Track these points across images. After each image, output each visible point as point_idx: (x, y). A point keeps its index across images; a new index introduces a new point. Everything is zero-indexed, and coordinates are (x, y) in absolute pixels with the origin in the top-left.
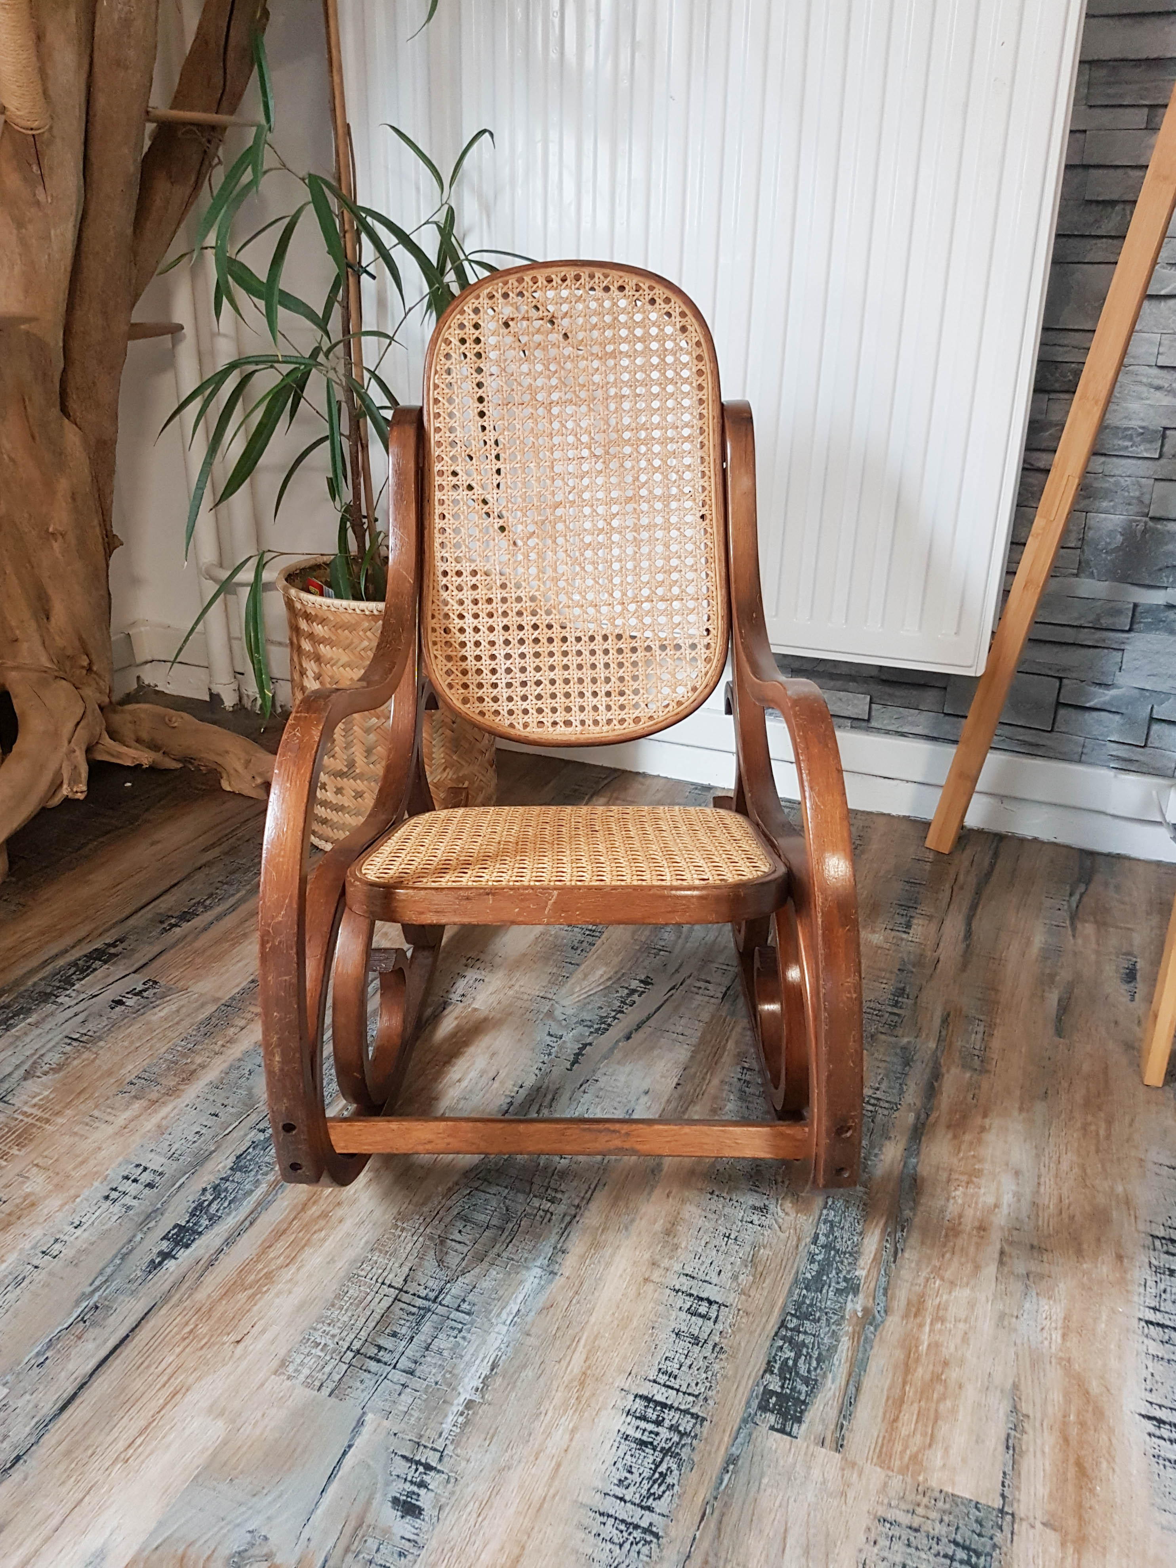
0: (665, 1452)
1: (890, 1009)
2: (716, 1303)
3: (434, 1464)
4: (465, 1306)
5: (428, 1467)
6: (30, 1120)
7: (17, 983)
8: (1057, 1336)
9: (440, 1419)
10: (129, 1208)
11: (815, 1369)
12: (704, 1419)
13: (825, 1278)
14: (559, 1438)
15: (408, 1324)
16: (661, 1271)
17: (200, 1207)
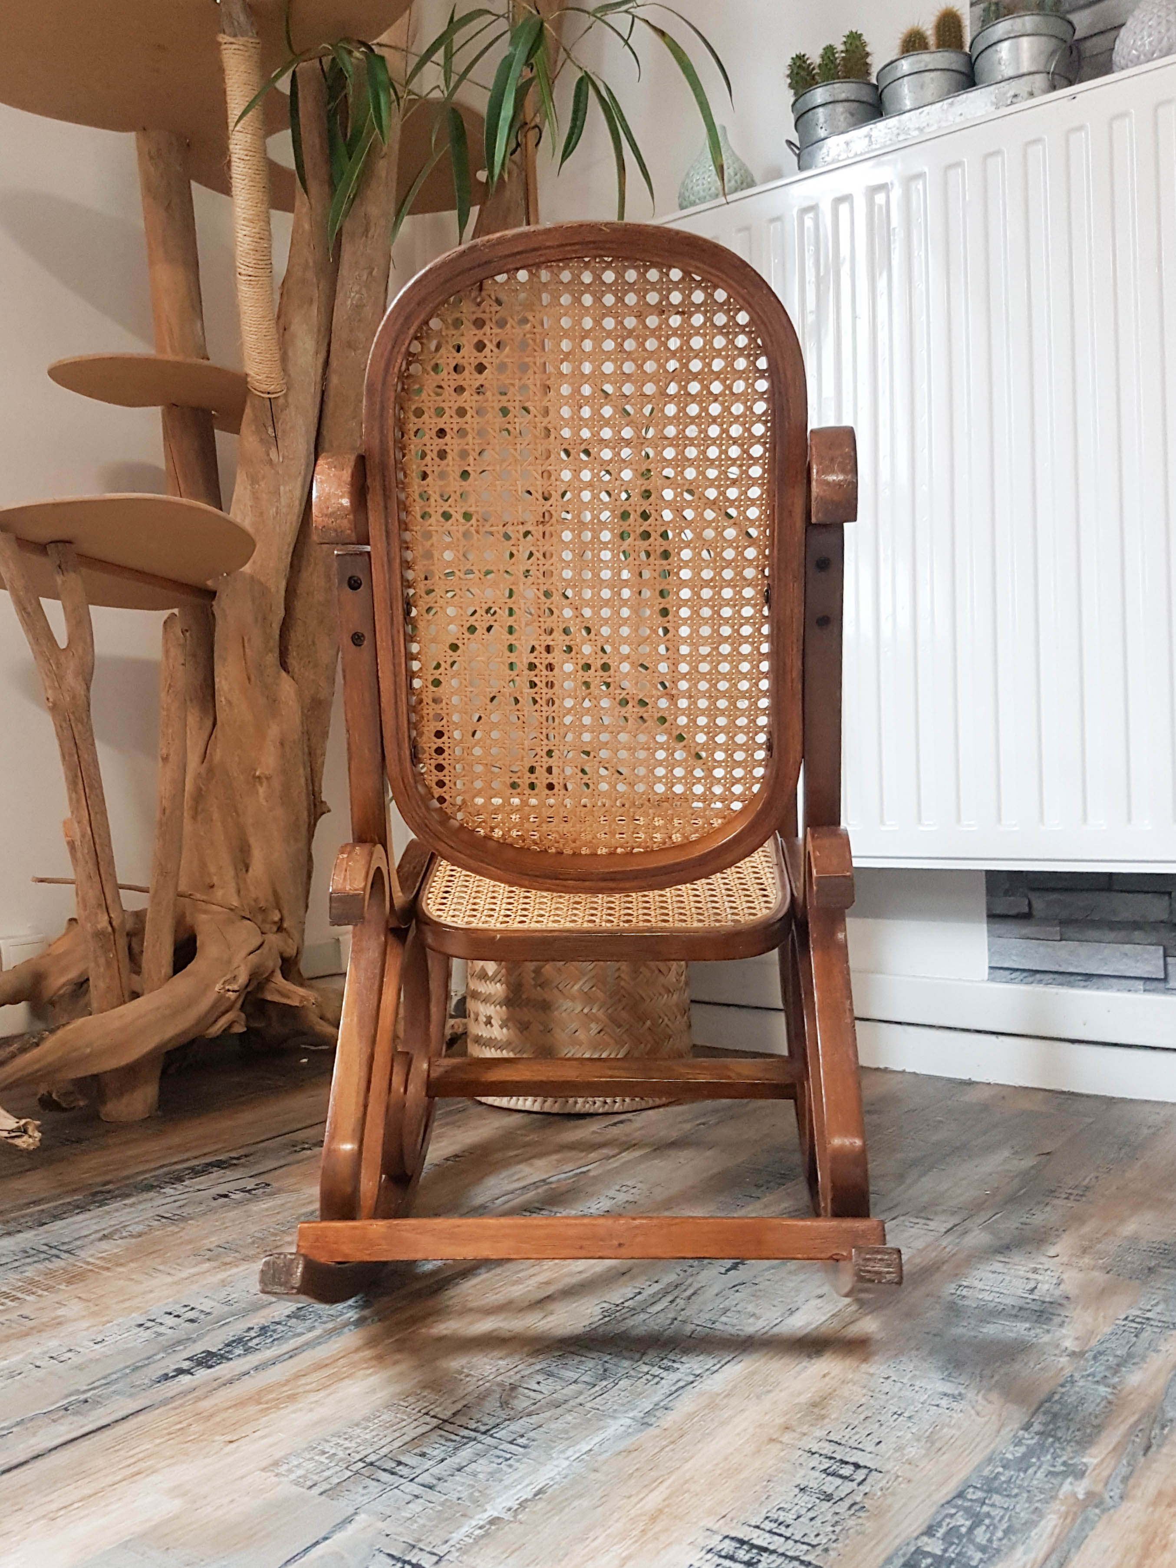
2: (865, 1467)
4: (521, 1441)
6: (90, 1267)
7: (128, 1177)
9: (451, 1529)
10: (160, 1334)
11: (1000, 1540)
13: (1033, 1460)
15: (443, 1448)
16: (796, 1435)
17: (240, 1341)
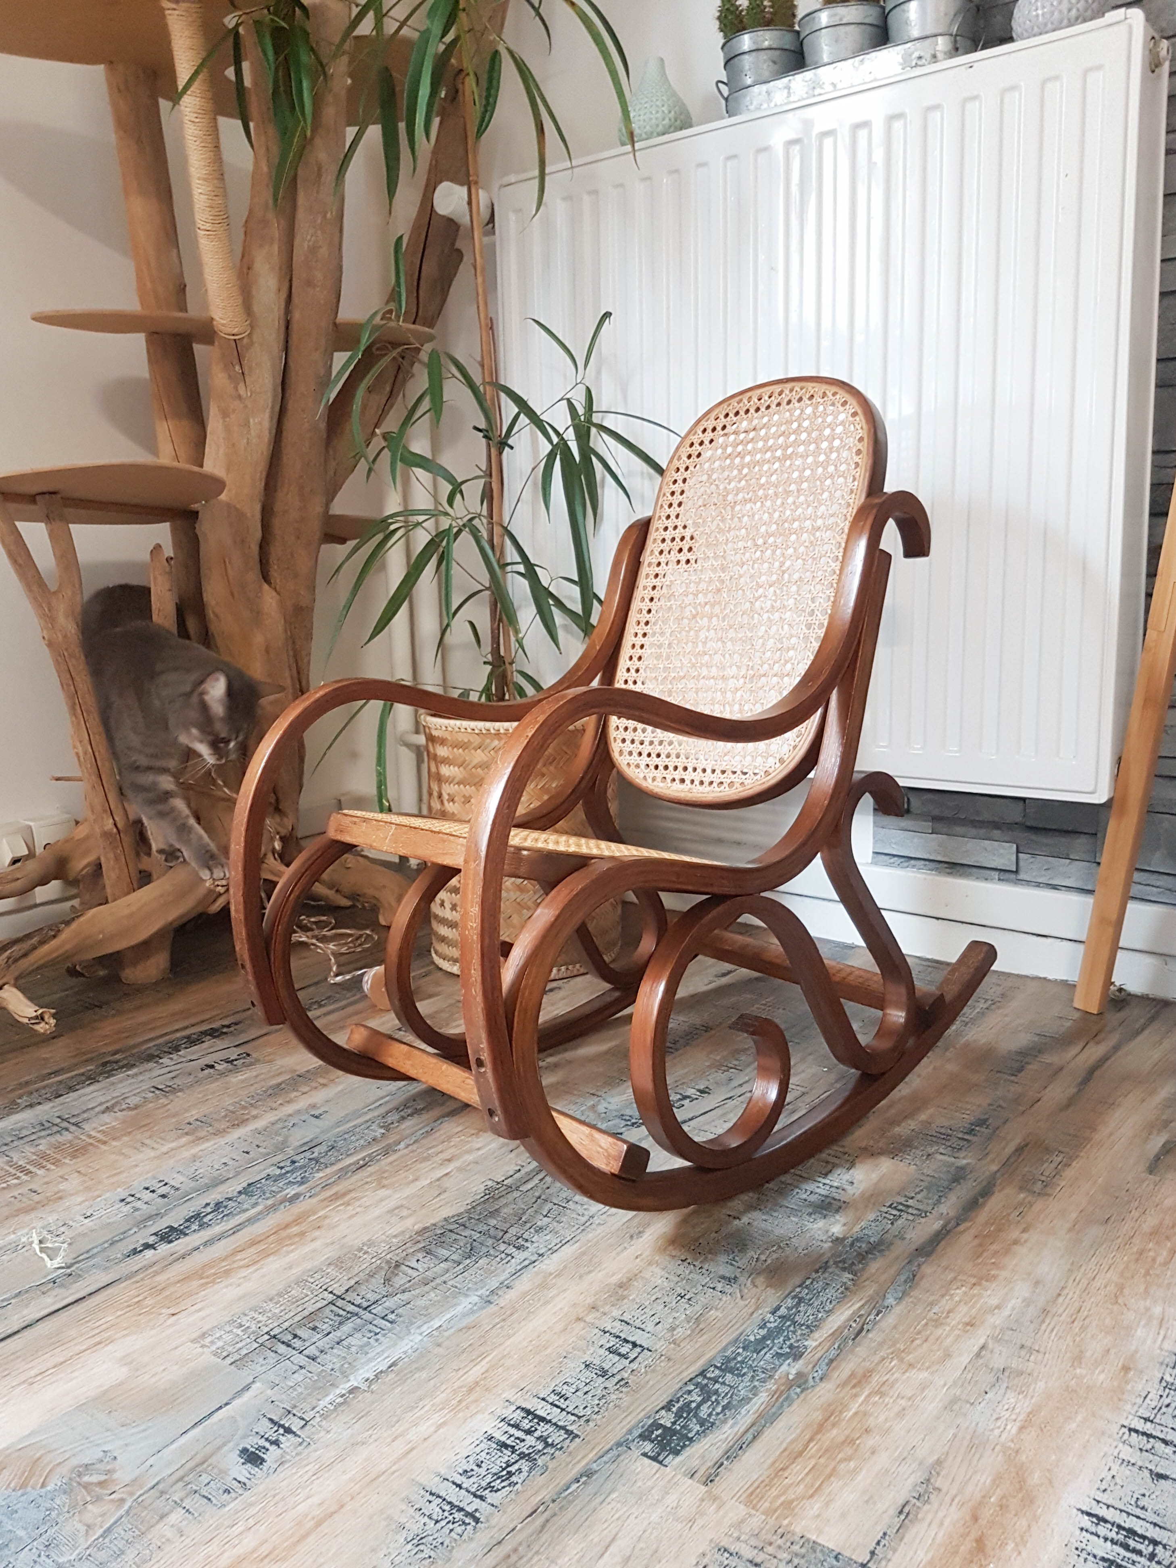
0: (522, 1456)
1: (960, 1135)
2: (641, 1346)
3: (294, 1429)
4: (392, 1317)
5: (288, 1431)
6: (91, 1141)
7: (134, 1046)
8: (1012, 1428)
9: (319, 1397)
10: (137, 1210)
11: (718, 1414)
12: (577, 1436)
13: (768, 1342)
14: (425, 1428)
15: (331, 1323)
16: (598, 1314)
17: (197, 1216)
